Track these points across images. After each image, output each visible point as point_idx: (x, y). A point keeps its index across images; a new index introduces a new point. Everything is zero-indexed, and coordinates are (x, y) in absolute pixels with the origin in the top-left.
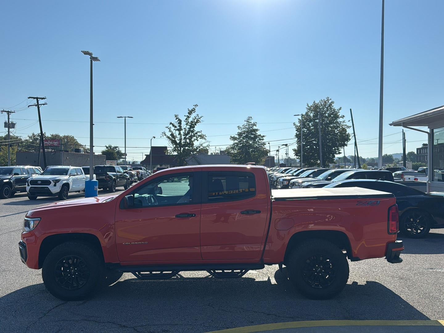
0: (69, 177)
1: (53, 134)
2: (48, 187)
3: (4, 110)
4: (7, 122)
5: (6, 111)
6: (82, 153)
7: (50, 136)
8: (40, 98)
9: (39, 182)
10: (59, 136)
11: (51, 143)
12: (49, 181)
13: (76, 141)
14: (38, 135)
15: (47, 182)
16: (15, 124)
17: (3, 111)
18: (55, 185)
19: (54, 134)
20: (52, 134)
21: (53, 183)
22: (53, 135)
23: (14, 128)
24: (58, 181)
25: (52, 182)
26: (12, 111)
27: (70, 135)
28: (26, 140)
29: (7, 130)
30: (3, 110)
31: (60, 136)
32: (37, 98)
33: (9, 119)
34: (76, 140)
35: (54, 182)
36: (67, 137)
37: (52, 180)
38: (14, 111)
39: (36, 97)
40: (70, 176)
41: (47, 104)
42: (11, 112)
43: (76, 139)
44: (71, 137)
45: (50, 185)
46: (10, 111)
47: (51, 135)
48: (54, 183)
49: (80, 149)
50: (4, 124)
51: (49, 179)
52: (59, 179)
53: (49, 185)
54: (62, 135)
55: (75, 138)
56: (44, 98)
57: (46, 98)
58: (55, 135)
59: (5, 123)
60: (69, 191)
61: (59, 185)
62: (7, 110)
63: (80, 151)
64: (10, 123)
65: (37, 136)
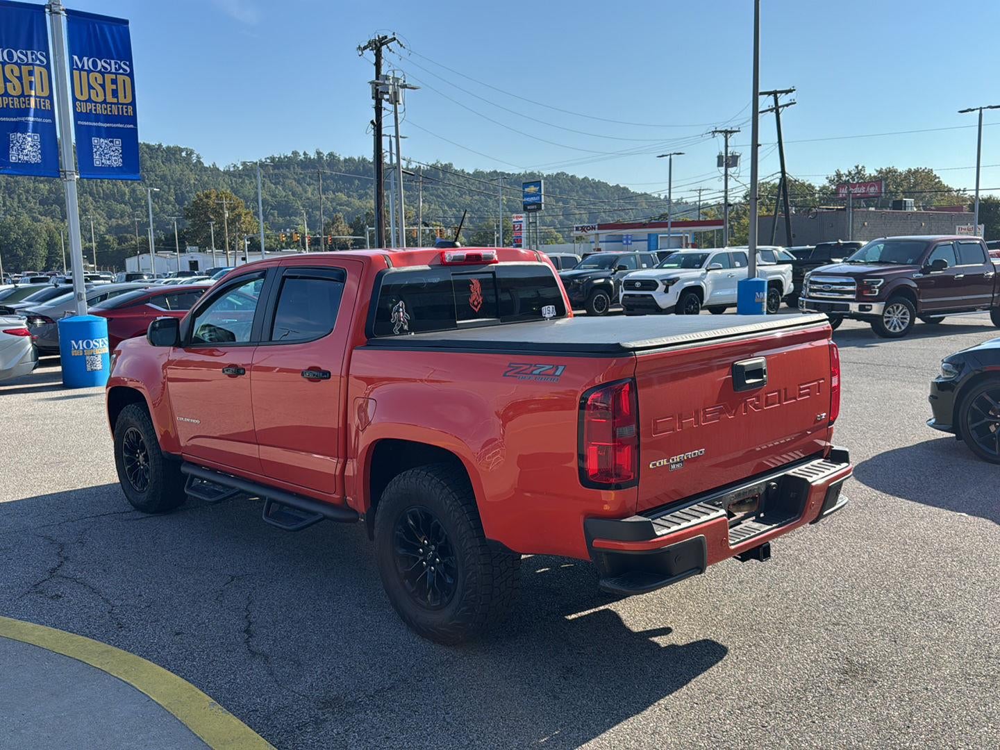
0: (705, 272)
1: (882, 169)
2: (651, 296)
3: (718, 129)
4: (724, 155)
5: (721, 132)
6: (910, 211)
7: (874, 173)
8: (781, 92)
9: (638, 284)
10: (896, 172)
11: (863, 190)
12: (654, 281)
13: (937, 180)
14: (847, 173)
15: (650, 284)
16: (738, 157)
17: (716, 132)
18: (666, 291)
19: (884, 169)
20: (879, 169)
21: (661, 287)
22: (880, 172)
23: (736, 166)
24: (672, 281)
25: (660, 284)
26: (733, 129)
27: (923, 168)
28: (824, 188)
29: (723, 172)
30: (714, 130)
31: (899, 171)
32: (775, 93)
33: (727, 146)
34: (939, 178)
35: (664, 284)
36: (916, 171)
37: (661, 281)
38: (737, 129)
39: (772, 90)
40: (708, 270)
41: (795, 103)
42: (731, 132)
43: (937, 176)
44: (926, 171)
45: (657, 290)
46: (729, 129)
47: (877, 171)
48: (665, 287)
49: (905, 201)
50: (716, 159)
51: (655, 277)
52: (674, 278)
53: (655, 290)
54: (902, 168)
55: (934, 173)
56: (791, 91)
57: (794, 90)
58: (886, 170)
59: (720, 157)
60: (702, 303)
61: (676, 290)
62: (724, 129)
63: (905, 207)
64: (729, 155)
65: (847, 176)
